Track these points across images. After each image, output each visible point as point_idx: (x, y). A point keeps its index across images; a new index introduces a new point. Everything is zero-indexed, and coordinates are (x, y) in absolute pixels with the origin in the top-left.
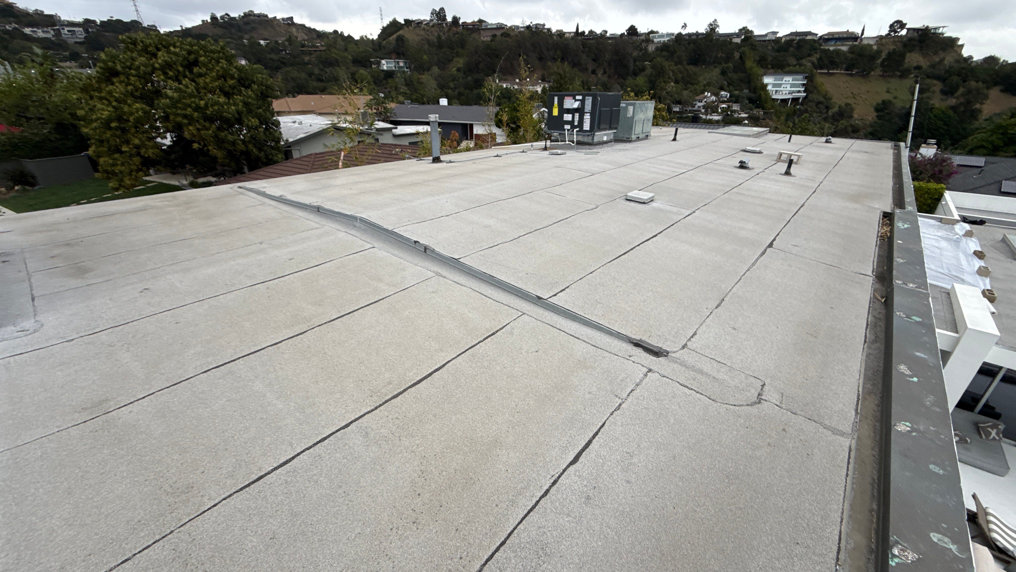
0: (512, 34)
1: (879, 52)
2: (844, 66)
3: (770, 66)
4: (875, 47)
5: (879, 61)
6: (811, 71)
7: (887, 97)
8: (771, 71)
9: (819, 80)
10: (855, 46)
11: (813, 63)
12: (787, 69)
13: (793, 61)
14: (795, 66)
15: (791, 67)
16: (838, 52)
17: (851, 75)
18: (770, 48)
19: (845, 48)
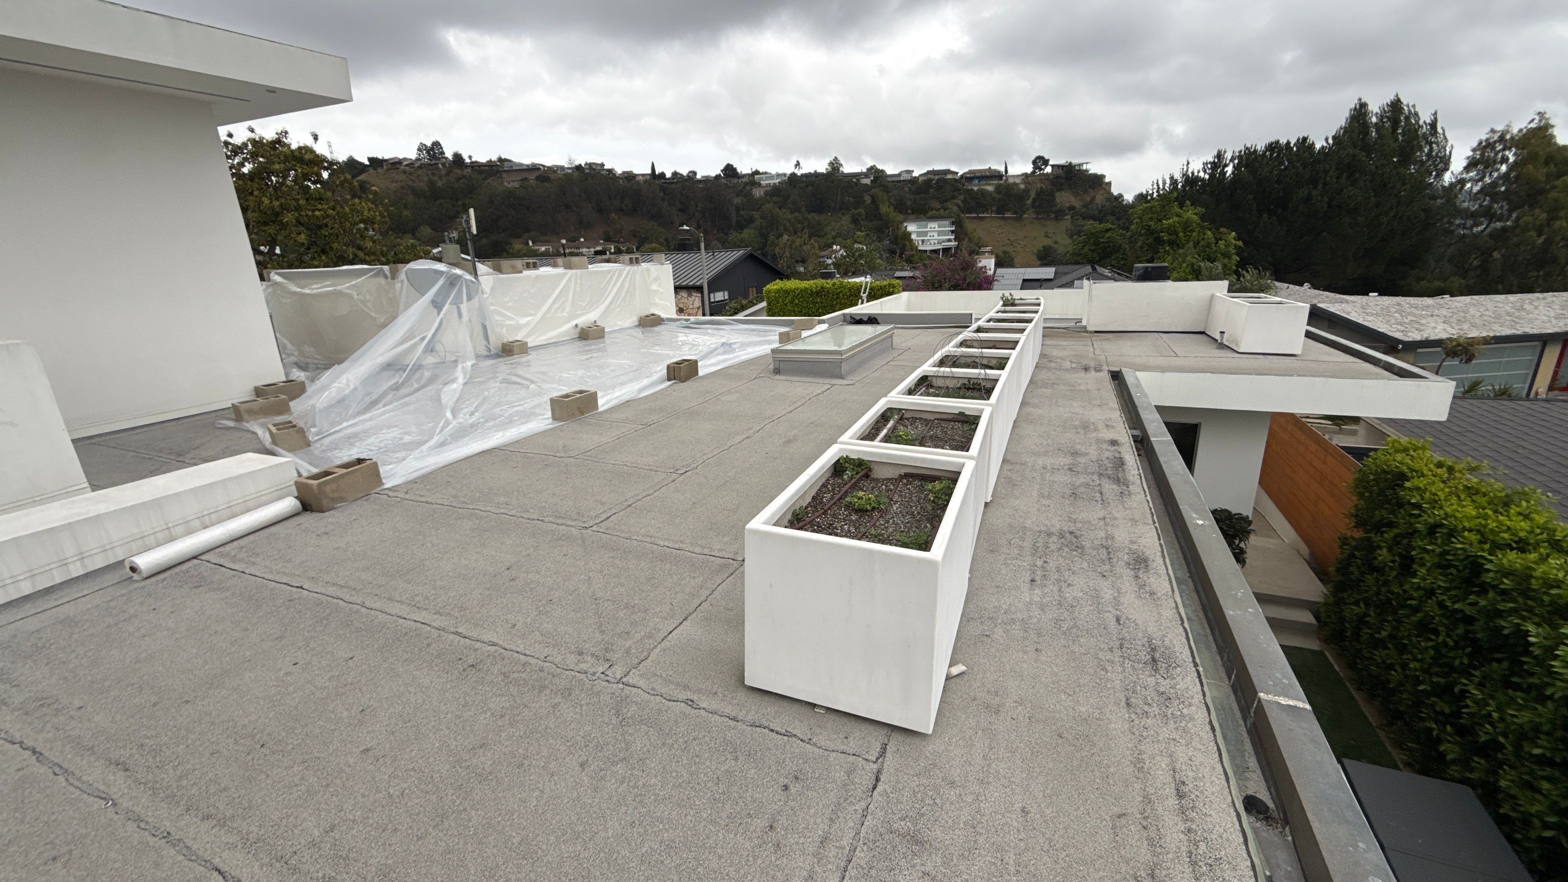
0: (552, 176)
1: (1026, 191)
2: (994, 208)
3: (909, 211)
4: (1022, 186)
5: (1029, 202)
6: (958, 216)
7: (1047, 242)
8: (912, 217)
9: (969, 226)
10: (1001, 185)
11: (959, 206)
12: (930, 213)
13: (936, 204)
14: (938, 210)
15: (934, 212)
16: (983, 193)
17: (1003, 218)
18: (906, 189)
19: (990, 188)
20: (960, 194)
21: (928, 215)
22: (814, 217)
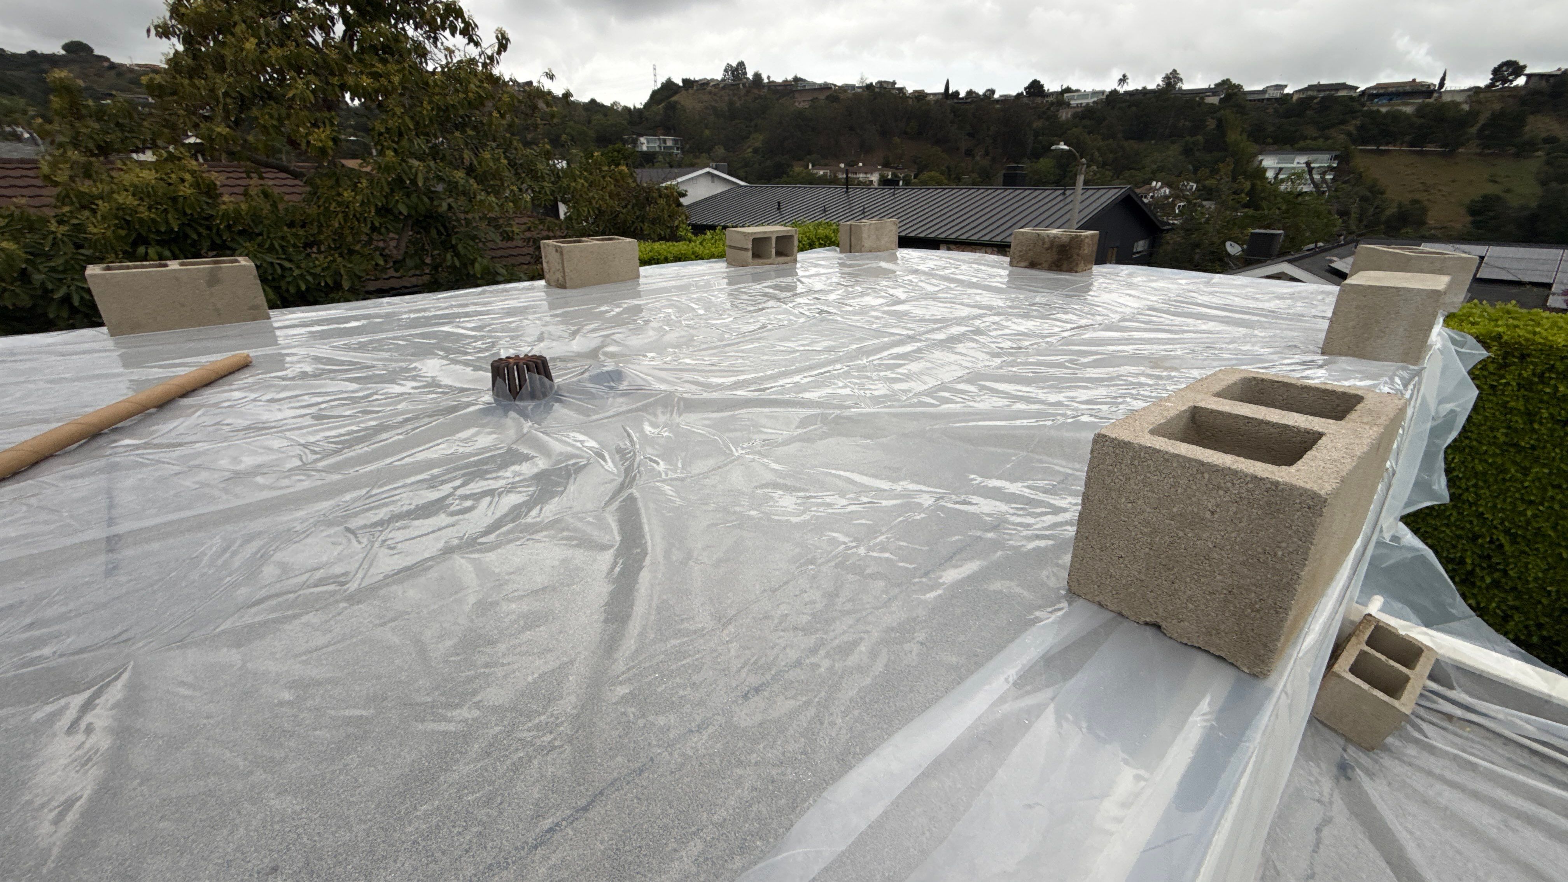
0: (842, 96)
2: (1408, 138)
3: (1270, 140)
4: (1466, 107)
5: (1474, 130)
6: (1346, 147)
7: (1492, 189)
8: (1272, 148)
9: (1360, 162)
10: (1428, 104)
11: (1349, 134)
12: (1302, 144)
13: (1311, 131)
14: (1315, 139)
15: (1309, 142)
16: (1396, 117)
17: (1422, 153)
18: (1271, 111)
20: (1355, 118)
21: (1296, 146)
22: (1132, 145)
